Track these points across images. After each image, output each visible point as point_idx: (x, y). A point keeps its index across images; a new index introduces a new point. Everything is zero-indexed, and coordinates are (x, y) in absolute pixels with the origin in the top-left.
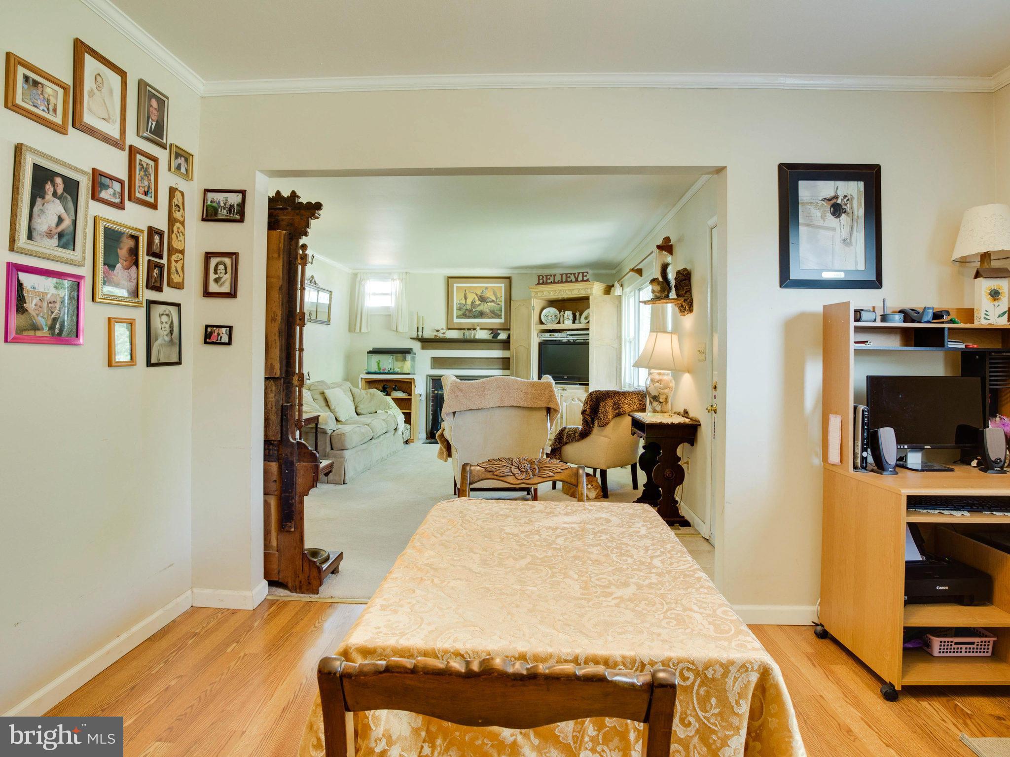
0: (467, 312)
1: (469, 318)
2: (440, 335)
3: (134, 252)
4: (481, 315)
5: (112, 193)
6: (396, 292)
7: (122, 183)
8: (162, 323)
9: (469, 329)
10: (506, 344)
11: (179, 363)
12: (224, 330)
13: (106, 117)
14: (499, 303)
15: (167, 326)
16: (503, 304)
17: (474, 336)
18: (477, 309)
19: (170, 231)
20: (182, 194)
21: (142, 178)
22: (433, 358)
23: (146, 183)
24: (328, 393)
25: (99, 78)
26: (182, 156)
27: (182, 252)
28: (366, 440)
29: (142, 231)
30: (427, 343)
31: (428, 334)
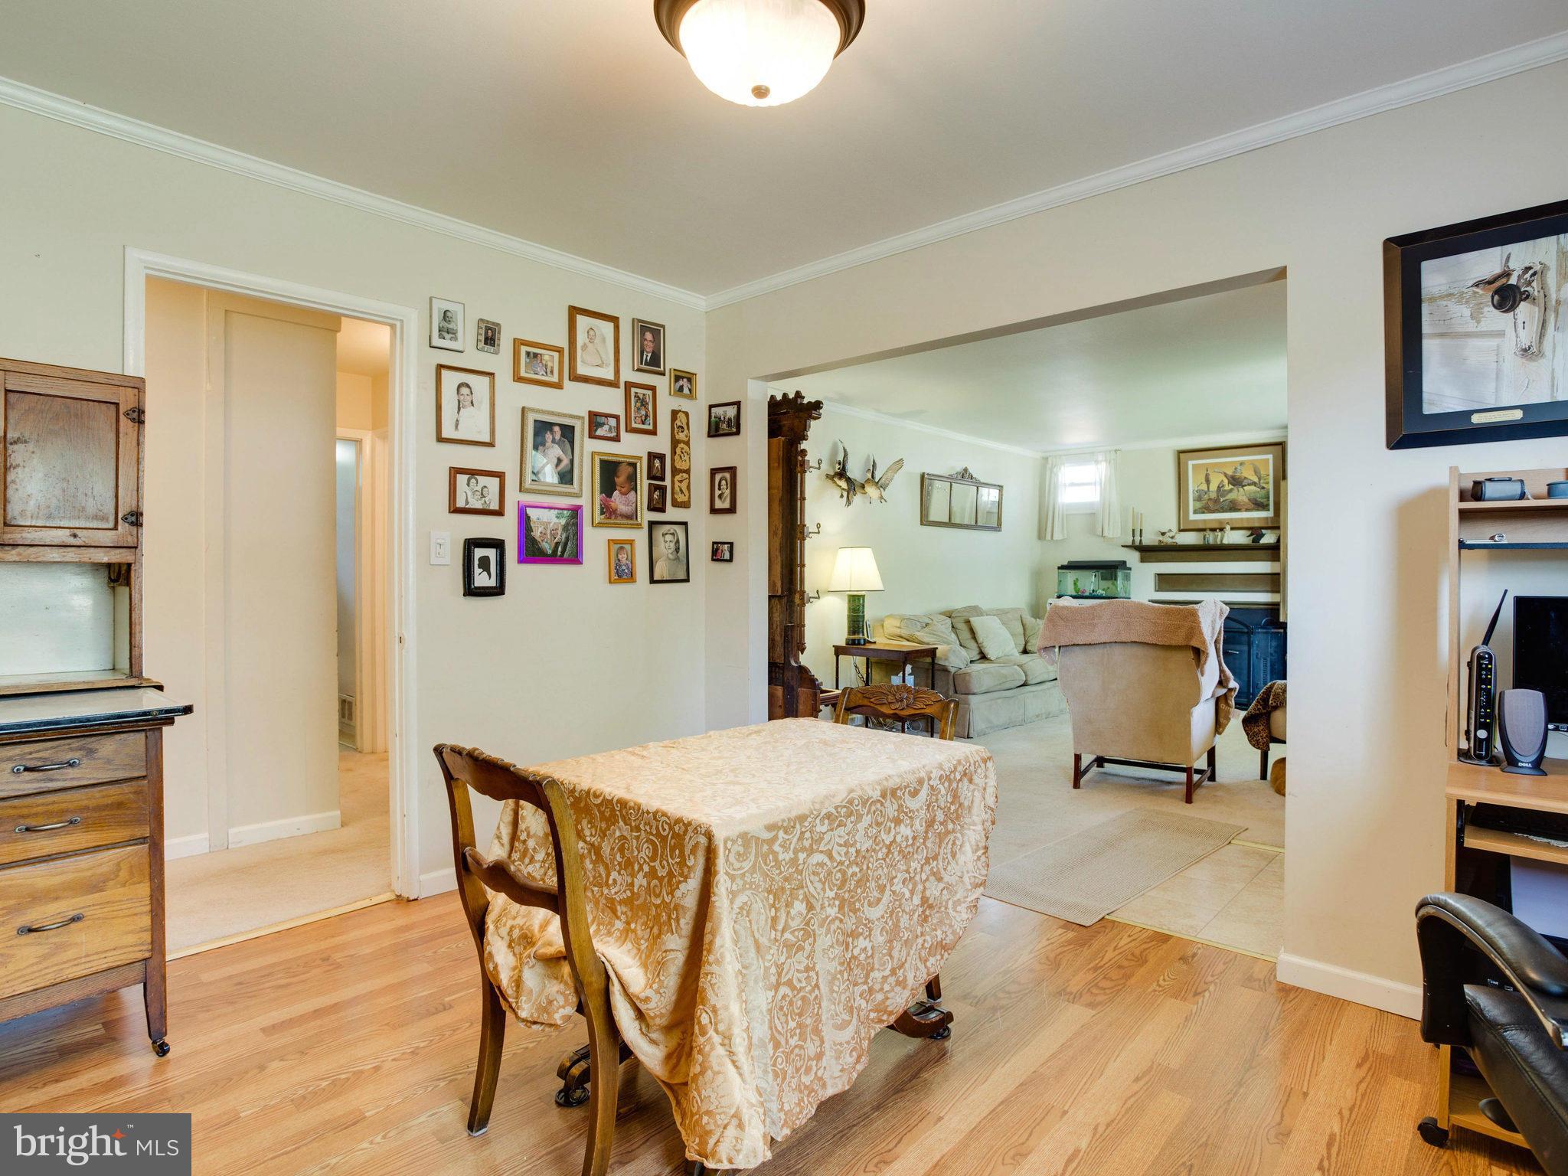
0: (1211, 505)
1: (1213, 512)
2: (1167, 540)
3: (632, 479)
4: (1234, 507)
5: (607, 429)
6: (1101, 480)
7: (617, 417)
8: (666, 542)
9: (1213, 530)
10: (1274, 552)
11: (687, 580)
12: (726, 546)
13: (600, 363)
14: (1264, 485)
15: (672, 545)
16: (1271, 487)
17: (1221, 541)
18: (1227, 498)
19: (674, 453)
20: (687, 414)
21: (638, 409)
22: (1158, 575)
23: (643, 413)
24: (976, 621)
25: (591, 333)
26: (683, 378)
27: (688, 472)
28: (1007, 686)
29: (640, 458)
30: (1148, 552)
31: (1150, 539)
